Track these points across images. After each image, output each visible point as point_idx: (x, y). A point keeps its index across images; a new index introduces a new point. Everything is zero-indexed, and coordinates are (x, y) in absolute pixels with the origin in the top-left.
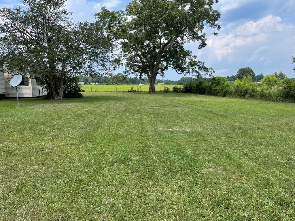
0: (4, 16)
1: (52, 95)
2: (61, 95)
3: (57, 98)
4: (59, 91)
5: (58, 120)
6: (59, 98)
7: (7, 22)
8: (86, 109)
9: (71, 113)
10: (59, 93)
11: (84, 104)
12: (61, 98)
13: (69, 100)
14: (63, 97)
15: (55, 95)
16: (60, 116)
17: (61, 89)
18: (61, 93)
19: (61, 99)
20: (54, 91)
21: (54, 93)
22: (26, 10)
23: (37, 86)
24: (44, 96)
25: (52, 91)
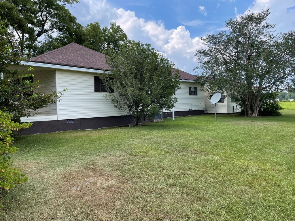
0: (209, 42)
1: (247, 112)
2: (256, 112)
3: (252, 115)
4: (254, 109)
5: (257, 139)
6: (254, 115)
7: (211, 47)
8: (288, 130)
9: (271, 133)
10: (254, 110)
11: (285, 124)
12: (256, 115)
13: (265, 118)
14: (258, 115)
15: (250, 112)
16: (259, 135)
17: (256, 106)
18: (257, 110)
19: (255, 117)
20: (249, 108)
21: (249, 110)
22: (228, 33)
23: (232, 103)
24: (238, 112)
25: (246, 108)
